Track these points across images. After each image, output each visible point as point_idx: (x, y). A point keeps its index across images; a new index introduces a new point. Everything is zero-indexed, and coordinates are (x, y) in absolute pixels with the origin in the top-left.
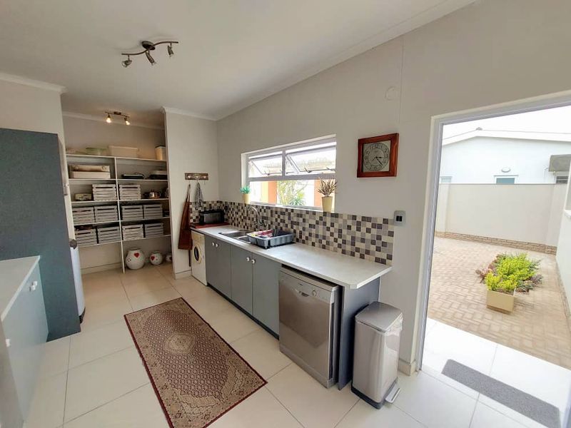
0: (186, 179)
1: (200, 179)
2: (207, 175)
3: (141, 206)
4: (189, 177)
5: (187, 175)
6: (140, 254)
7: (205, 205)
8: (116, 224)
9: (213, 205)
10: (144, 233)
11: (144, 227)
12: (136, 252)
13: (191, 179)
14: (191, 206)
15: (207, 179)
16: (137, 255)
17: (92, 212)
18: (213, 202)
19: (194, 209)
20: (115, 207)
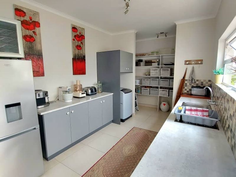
0: (185, 64)
1: (196, 64)
2: (202, 60)
3: (169, 80)
4: (187, 63)
5: (186, 61)
6: (166, 104)
7: (197, 82)
8: (158, 88)
9: (204, 83)
10: (169, 94)
11: (169, 91)
12: (164, 103)
13: (188, 64)
14: (186, 82)
15: (202, 63)
16: (164, 104)
17: (149, 81)
18: (205, 81)
19: (188, 84)
20: (158, 79)
